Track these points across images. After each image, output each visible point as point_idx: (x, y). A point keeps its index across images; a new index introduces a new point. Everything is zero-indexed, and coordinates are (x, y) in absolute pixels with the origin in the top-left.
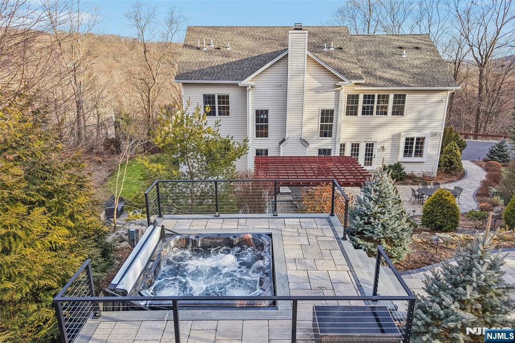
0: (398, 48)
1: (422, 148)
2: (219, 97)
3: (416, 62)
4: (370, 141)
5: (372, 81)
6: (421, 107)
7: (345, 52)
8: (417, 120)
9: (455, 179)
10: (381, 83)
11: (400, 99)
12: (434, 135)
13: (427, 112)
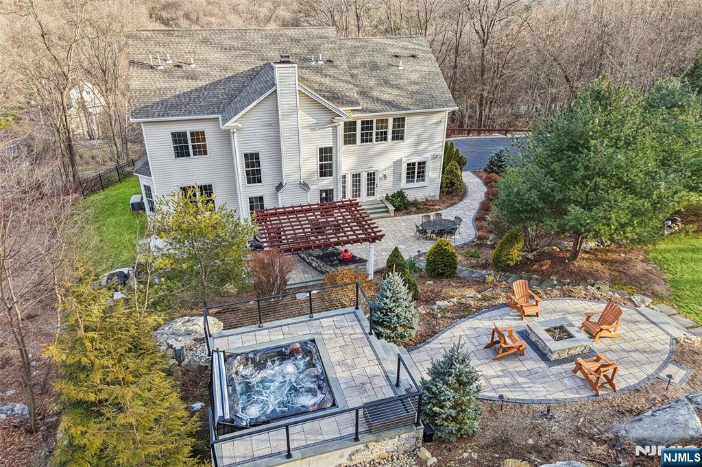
0: (393, 56)
1: (423, 172)
2: (192, 134)
3: (414, 76)
4: (371, 171)
5: (370, 105)
6: (420, 130)
7: (336, 67)
8: (418, 144)
9: (456, 200)
10: (379, 107)
11: (400, 122)
12: (435, 157)
13: (426, 135)
